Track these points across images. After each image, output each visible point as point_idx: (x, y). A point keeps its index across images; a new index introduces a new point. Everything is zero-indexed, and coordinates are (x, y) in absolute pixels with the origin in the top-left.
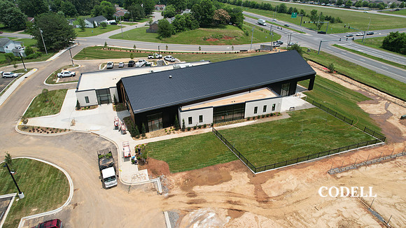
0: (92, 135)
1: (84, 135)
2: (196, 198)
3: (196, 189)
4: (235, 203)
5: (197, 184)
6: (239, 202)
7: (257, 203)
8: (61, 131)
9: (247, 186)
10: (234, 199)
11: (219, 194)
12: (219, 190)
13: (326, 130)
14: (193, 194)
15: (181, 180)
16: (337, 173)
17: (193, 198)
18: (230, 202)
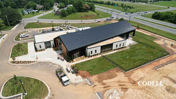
0: (48, 63)
1: (44, 63)
2: (106, 85)
3: (104, 81)
4: (123, 85)
5: (104, 79)
6: (124, 84)
7: (131, 84)
8: (32, 62)
9: (125, 78)
10: (122, 84)
11: (115, 82)
12: (114, 80)
13: (146, 52)
14: (104, 84)
15: (97, 79)
16: (157, 69)
17: (104, 86)
18: (120, 85)
